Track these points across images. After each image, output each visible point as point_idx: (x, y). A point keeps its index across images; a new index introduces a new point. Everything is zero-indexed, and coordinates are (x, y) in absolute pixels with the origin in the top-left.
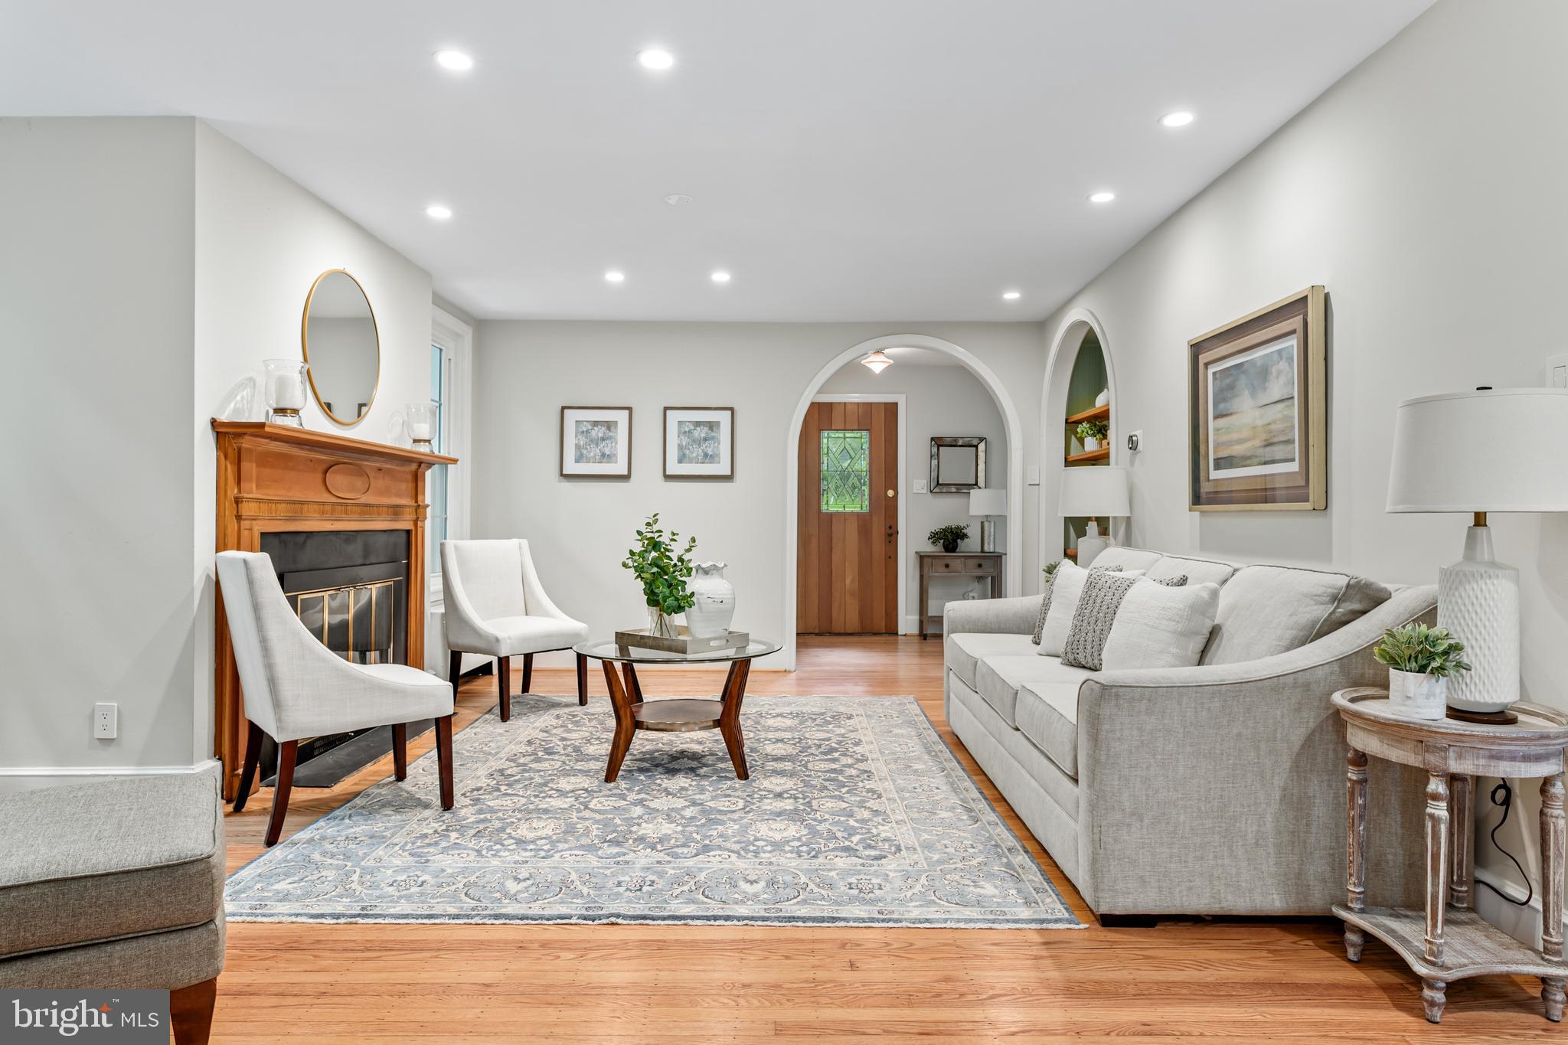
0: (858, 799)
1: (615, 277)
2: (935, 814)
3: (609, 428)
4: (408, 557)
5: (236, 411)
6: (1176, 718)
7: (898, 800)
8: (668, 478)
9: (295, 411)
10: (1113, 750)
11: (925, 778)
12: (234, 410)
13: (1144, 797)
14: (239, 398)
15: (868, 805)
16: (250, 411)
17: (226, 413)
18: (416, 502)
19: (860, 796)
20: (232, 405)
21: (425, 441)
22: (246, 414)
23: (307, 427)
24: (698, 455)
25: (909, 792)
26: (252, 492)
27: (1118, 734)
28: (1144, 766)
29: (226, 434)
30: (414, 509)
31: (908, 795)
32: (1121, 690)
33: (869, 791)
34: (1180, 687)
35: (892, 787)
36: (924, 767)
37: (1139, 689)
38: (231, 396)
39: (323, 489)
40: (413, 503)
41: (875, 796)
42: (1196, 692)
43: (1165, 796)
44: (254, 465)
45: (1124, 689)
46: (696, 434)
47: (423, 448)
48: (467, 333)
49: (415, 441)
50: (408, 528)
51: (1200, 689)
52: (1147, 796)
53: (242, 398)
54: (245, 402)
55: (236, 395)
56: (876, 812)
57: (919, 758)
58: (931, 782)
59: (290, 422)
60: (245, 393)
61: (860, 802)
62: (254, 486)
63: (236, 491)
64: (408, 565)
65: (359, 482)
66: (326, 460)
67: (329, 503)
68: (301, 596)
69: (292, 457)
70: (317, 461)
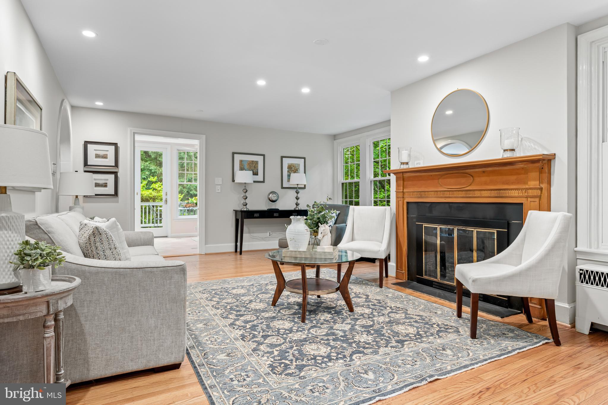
0: (220, 304)
2: (189, 303)
7: (205, 306)
11: (196, 318)
15: (216, 303)
19: (221, 305)
25: (201, 310)
31: (202, 309)
33: (218, 308)
35: (210, 312)
36: (198, 326)
39: (439, 185)
41: (214, 306)
49: (505, 151)
56: (211, 300)
57: (201, 331)
58: (192, 316)
61: (219, 303)
65: (463, 180)
66: (439, 174)
67: (440, 191)
68: (425, 225)
69: (421, 176)
70: (436, 175)
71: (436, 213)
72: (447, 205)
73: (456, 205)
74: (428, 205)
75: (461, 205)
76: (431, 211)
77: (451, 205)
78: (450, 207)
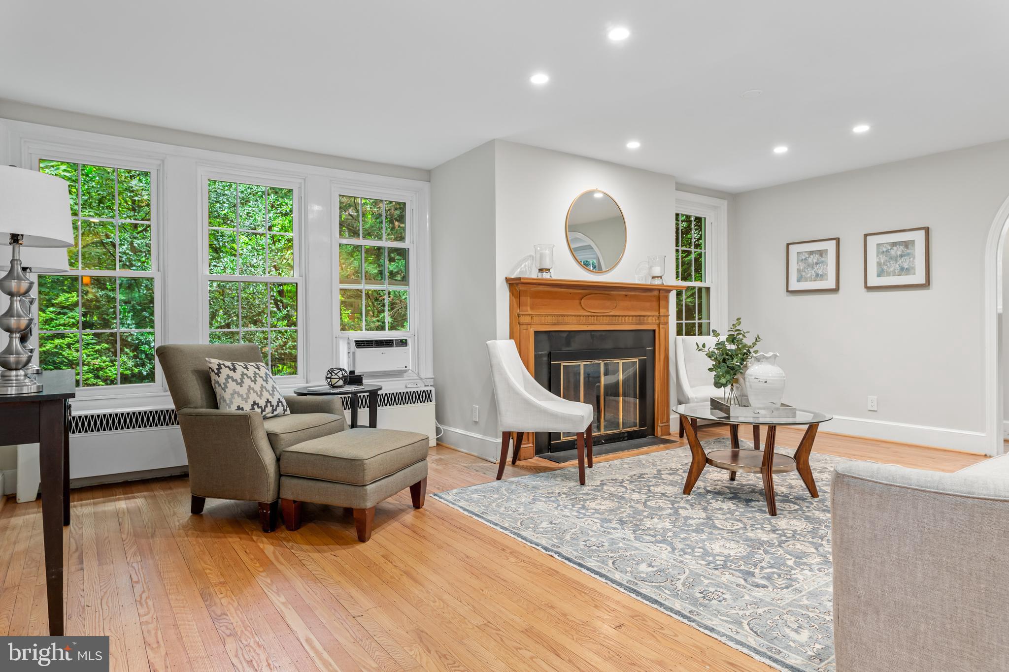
1: (781, 150)
3: (821, 255)
4: (654, 346)
5: (521, 272)
6: (911, 521)
8: (869, 289)
9: (548, 270)
10: (846, 536)
12: (520, 272)
13: (880, 592)
14: (523, 266)
16: (530, 272)
17: (515, 274)
18: (659, 313)
20: (519, 270)
21: (658, 277)
22: (528, 273)
23: (554, 277)
24: (895, 269)
26: (527, 311)
27: (851, 523)
28: (879, 560)
29: (514, 285)
30: (656, 318)
32: (854, 480)
34: (917, 490)
37: (870, 484)
38: (519, 264)
39: (580, 307)
40: (657, 314)
42: (935, 499)
43: (902, 598)
44: (529, 298)
45: (856, 480)
46: (893, 252)
47: (657, 282)
48: (724, 204)
49: (653, 277)
50: (654, 329)
51: (938, 496)
52: (883, 591)
53: (525, 266)
54: (527, 267)
55: (521, 265)
59: (546, 275)
60: (527, 263)
62: (529, 308)
63: (518, 311)
64: (654, 351)
65: (608, 303)
66: (579, 293)
67: (583, 316)
68: (564, 364)
69: (556, 293)
70: (575, 293)
71: (575, 346)
72: (588, 334)
73: (599, 333)
74: (565, 335)
75: (603, 333)
76: (568, 344)
77: (593, 333)
78: (592, 337)
